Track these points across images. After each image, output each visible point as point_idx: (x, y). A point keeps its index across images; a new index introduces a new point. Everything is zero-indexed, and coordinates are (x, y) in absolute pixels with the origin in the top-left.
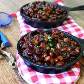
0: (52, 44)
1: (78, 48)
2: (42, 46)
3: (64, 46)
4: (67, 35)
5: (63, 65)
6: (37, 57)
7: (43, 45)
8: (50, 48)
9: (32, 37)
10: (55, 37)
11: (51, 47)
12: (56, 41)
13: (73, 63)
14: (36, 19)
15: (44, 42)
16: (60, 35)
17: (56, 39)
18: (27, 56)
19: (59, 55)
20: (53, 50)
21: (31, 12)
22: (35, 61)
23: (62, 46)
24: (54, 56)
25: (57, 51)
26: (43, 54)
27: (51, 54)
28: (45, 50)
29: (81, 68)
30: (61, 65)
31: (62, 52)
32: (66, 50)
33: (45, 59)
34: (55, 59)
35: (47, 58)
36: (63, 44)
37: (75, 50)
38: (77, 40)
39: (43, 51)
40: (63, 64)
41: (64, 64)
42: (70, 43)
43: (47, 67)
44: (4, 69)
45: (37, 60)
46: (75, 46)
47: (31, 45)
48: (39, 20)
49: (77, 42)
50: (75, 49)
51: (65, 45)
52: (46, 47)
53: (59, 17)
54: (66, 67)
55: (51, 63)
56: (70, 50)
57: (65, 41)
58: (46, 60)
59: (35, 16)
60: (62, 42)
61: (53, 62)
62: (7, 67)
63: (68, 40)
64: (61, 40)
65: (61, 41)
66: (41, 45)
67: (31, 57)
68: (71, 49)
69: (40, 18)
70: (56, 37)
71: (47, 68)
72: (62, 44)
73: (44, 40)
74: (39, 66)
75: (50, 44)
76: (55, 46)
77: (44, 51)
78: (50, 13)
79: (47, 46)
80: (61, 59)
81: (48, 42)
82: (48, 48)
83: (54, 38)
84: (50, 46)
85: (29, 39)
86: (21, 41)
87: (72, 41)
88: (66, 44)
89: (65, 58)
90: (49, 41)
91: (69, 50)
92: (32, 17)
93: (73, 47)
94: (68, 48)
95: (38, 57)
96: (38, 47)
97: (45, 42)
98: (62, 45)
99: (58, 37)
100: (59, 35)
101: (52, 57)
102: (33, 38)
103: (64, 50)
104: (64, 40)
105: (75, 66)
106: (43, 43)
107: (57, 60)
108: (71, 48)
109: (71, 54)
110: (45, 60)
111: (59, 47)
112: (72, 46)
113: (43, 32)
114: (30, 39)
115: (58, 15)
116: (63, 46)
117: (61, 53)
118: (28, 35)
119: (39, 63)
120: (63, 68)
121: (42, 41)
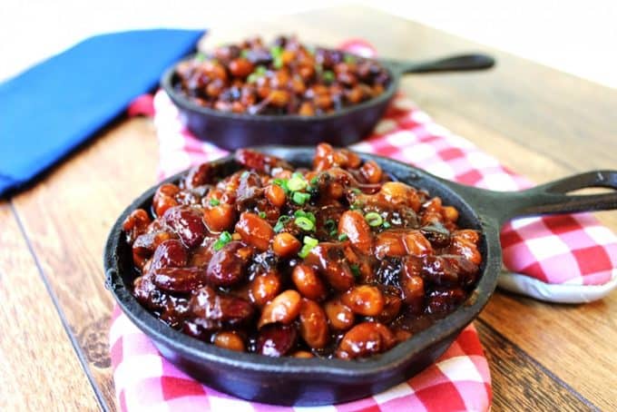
0: (308, 217)
1: (466, 236)
2: (247, 230)
3: (386, 225)
4: (399, 174)
5: (383, 348)
6: (211, 300)
7: (252, 224)
8: (295, 241)
9: (201, 190)
10: (327, 178)
11: (301, 235)
12: (338, 205)
13: (451, 330)
14: (237, 105)
15: (262, 209)
16: (361, 174)
17: (336, 190)
18: (156, 296)
19: (358, 280)
20: (317, 251)
21: (212, 76)
22: (200, 327)
23: (372, 229)
24: (327, 290)
25: (342, 256)
26: (251, 278)
27: (301, 276)
28: (265, 255)
29: (489, 355)
30: (370, 345)
31: (375, 265)
32: (396, 248)
33: (267, 311)
34: (330, 309)
35: (280, 308)
36: (377, 218)
37: (453, 250)
38: (454, 194)
39: (251, 261)
40: (382, 338)
41: (388, 337)
42: (421, 210)
43: (277, 368)
44: (38, 383)
45: (211, 320)
46: (447, 227)
47: (188, 233)
48: (253, 110)
49: (458, 207)
50: (455, 241)
51: (389, 219)
52: (273, 234)
53: (354, 94)
54: (408, 356)
55: (308, 335)
56: (422, 248)
57: (388, 198)
58: (273, 319)
59: (231, 95)
60: (370, 203)
61: (316, 329)
62: (60, 367)
63: (409, 193)
64: (369, 197)
65: (366, 198)
66: (242, 225)
67: (178, 303)
68: (429, 244)
69: (258, 98)
70: (337, 181)
71: (273, 373)
72: (370, 215)
73: (262, 196)
74: (222, 360)
75: (298, 216)
76: (334, 232)
77: (260, 258)
78: (311, 81)
79: (279, 226)
80: (371, 306)
81: (286, 206)
82: (282, 241)
83: (322, 182)
84: (295, 227)
85: (182, 198)
86: (134, 209)
87: (428, 198)
88: (396, 215)
89: (395, 301)
90: (293, 202)
91: (417, 249)
92: (215, 99)
93: (439, 228)
94: (412, 237)
95: (217, 300)
96: (223, 236)
97: (269, 206)
98: (375, 223)
99: (346, 178)
100: (357, 172)
101: (310, 298)
102: (205, 195)
103: (387, 249)
104: (382, 197)
105: (456, 346)
106: (253, 212)
107: (346, 312)
108: (427, 236)
109: (431, 270)
110: (266, 321)
111: (356, 235)
112: (432, 224)
113: (265, 163)
114: (187, 197)
115: (348, 86)
116: (381, 226)
117: (366, 268)
118: (184, 181)
119: (224, 339)
120: (383, 368)
121: (250, 204)
